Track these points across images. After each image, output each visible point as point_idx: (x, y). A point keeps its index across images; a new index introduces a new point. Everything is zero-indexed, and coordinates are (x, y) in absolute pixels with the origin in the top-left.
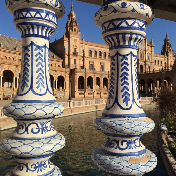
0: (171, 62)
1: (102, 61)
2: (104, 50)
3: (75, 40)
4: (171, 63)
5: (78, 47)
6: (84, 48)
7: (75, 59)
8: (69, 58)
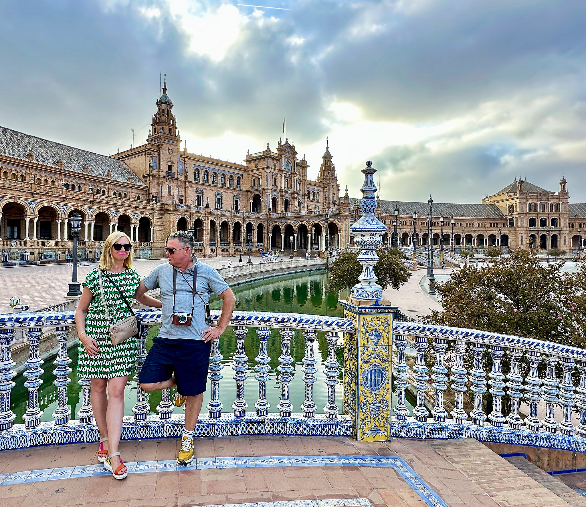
1: (218, 190)
2: (221, 170)
3: (169, 149)
4: (333, 196)
5: (176, 164)
6: (186, 165)
7: (169, 184)
8: (158, 184)
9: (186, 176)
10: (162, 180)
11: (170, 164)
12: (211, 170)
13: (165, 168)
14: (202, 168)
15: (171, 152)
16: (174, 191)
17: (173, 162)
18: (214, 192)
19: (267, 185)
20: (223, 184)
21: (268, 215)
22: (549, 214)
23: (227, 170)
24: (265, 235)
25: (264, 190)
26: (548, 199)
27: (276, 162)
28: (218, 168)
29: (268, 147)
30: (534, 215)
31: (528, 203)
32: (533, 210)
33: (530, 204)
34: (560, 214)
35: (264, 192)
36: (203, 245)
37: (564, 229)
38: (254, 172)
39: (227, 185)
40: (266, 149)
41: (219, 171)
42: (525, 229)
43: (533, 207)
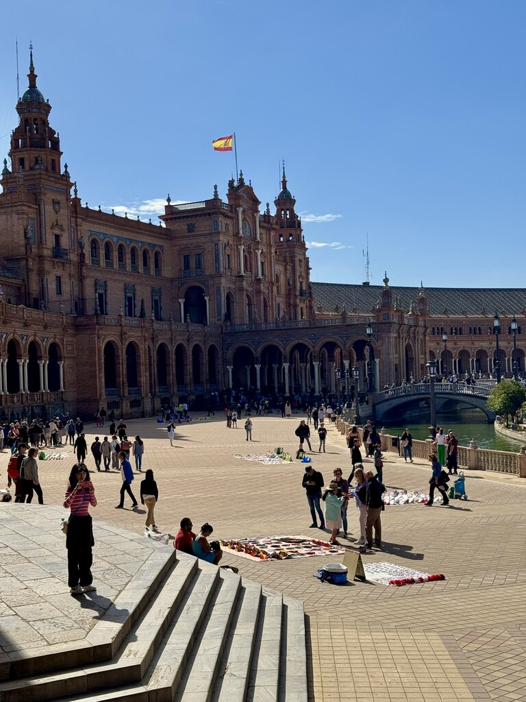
0: (301, 280)
1: (128, 279)
2: (131, 241)
3: (55, 203)
4: (301, 283)
5: (66, 231)
6: (79, 233)
7: (59, 274)
8: (41, 273)
9: (82, 256)
10: (47, 266)
11: (57, 232)
12: (115, 240)
13: (50, 242)
14: (102, 237)
15: (57, 207)
16: (66, 288)
17: (62, 229)
18: (121, 285)
19: (218, 268)
20: (135, 268)
21: (224, 328)
23: (138, 239)
24: (219, 368)
25: (212, 277)
27: (228, 221)
28: (125, 235)
29: (216, 192)
35: (211, 282)
36: (139, 393)
38: (185, 242)
39: (141, 269)
40: (212, 197)
41: (128, 242)
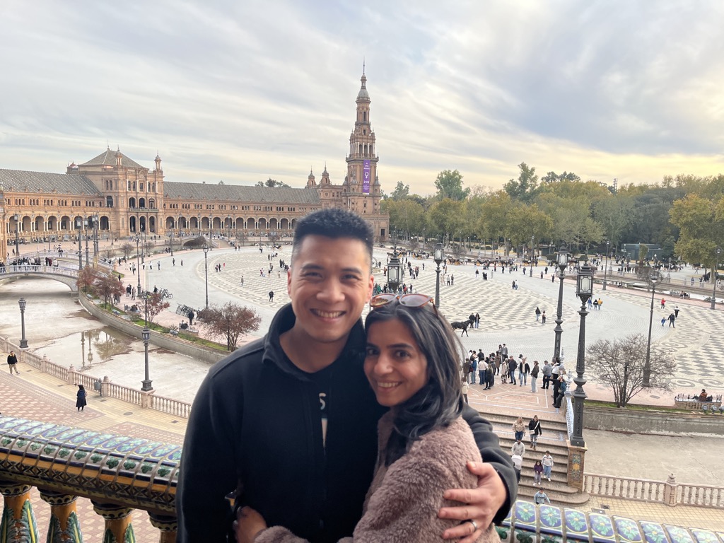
22: (147, 193)
26: (146, 177)
30: (132, 195)
31: (128, 180)
32: (132, 189)
33: (129, 182)
34: (156, 194)
37: (160, 211)
42: (125, 210)
43: (132, 186)
